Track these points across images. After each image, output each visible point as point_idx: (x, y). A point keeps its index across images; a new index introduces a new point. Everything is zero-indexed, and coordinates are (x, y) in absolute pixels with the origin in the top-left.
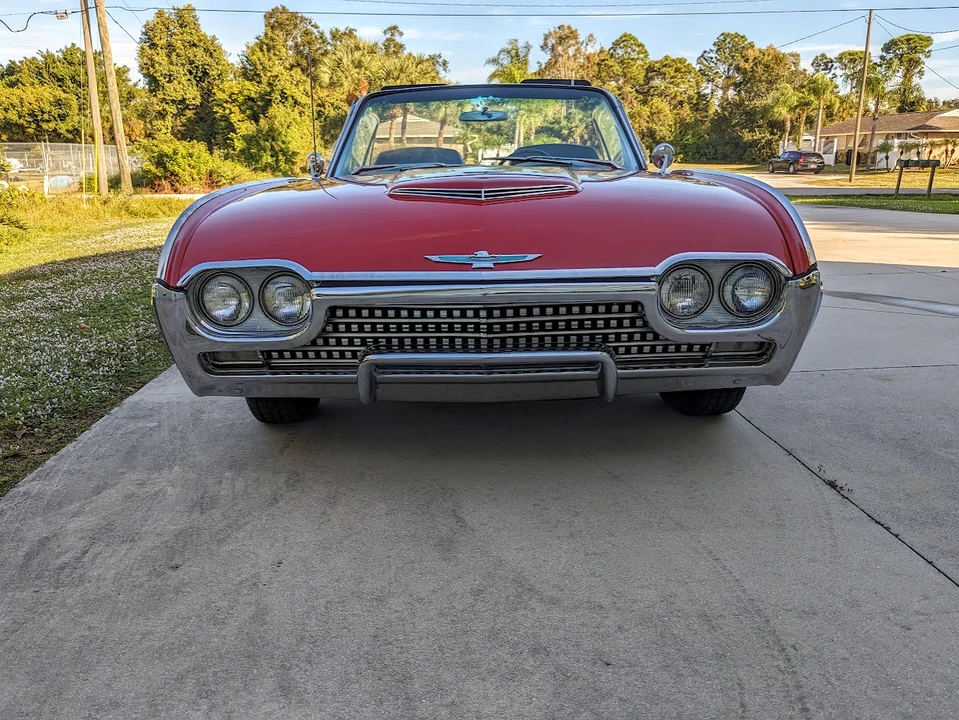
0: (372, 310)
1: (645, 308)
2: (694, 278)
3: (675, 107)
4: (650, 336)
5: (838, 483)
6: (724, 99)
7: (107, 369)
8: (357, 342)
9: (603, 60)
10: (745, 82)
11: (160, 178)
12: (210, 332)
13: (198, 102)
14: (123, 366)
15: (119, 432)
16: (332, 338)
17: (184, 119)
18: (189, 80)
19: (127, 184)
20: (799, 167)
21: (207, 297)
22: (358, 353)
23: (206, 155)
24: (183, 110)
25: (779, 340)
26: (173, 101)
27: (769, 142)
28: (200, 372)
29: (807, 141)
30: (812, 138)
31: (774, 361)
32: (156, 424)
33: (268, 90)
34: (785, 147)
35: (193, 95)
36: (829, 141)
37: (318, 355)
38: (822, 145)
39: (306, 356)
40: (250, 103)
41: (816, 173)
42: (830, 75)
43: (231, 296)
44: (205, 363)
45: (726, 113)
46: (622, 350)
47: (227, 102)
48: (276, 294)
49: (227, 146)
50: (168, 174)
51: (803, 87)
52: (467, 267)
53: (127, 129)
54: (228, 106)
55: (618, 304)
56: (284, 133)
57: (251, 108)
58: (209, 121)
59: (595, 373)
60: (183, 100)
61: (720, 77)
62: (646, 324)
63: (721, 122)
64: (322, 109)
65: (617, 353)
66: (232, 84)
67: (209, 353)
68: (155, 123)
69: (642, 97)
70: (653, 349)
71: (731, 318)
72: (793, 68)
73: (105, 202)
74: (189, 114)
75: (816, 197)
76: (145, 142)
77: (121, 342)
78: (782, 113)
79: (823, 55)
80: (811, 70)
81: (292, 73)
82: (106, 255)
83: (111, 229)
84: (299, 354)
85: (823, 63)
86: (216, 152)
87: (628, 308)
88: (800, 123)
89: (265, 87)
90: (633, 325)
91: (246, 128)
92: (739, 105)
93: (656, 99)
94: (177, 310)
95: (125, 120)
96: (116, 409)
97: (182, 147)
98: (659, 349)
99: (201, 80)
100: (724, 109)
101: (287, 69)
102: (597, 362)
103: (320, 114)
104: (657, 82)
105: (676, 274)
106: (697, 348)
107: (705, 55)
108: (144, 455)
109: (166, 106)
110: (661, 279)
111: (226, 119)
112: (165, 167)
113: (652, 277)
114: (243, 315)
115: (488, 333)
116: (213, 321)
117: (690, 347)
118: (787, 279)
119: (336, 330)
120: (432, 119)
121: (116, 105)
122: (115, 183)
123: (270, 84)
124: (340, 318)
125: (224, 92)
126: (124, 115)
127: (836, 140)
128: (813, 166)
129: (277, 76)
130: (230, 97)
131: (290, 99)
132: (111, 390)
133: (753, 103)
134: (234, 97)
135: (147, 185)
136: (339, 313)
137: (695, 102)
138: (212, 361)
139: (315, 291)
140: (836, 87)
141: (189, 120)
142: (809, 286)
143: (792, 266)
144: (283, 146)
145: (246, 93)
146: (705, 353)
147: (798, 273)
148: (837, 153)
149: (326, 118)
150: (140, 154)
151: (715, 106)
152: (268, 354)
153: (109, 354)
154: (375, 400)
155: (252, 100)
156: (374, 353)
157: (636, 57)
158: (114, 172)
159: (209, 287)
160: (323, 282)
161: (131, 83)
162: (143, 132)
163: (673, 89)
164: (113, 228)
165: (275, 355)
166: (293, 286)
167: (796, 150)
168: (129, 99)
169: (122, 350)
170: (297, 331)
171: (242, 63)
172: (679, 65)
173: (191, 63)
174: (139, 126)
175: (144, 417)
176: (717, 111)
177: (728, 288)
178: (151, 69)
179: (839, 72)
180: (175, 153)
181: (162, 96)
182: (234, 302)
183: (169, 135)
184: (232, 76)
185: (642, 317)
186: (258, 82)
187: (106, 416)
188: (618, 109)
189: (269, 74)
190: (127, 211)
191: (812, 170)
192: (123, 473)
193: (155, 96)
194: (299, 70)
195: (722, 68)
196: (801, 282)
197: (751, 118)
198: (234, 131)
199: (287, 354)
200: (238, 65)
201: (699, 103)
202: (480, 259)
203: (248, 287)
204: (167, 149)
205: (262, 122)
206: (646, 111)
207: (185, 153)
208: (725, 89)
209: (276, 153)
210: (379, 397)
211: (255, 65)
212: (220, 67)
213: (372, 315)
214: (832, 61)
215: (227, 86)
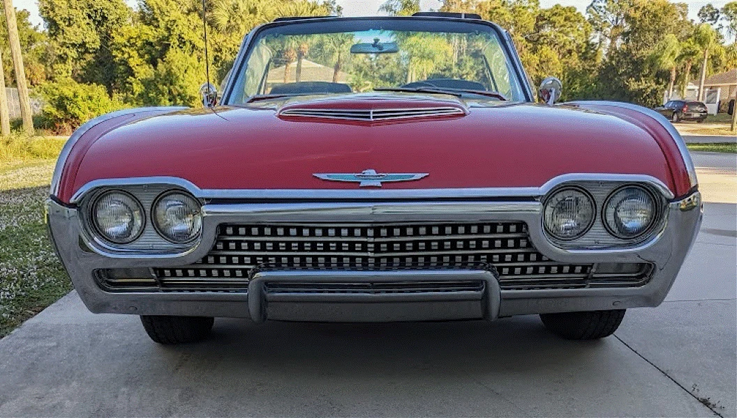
0: (261, 228)
1: (530, 228)
2: (577, 200)
3: (564, 56)
4: (533, 257)
5: (711, 401)
6: (612, 48)
7: (8, 293)
8: (247, 260)
9: (495, 8)
10: (634, 31)
11: (61, 120)
12: (104, 249)
13: (97, 45)
14: (23, 291)
15: (19, 351)
16: (223, 256)
17: (83, 63)
18: (88, 24)
19: (29, 125)
20: (683, 116)
21: (100, 214)
22: (249, 272)
23: (105, 98)
24: (83, 54)
25: (659, 263)
26: (74, 45)
27: (654, 92)
28: (95, 289)
29: (691, 91)
30: (697, 88)
31: (652, 282)
32: (55, 344)
33: (166, 34)
34: (670, 96)
35: (93, 39)
36: (713, 90)
37: (209, 274)
38: (706, 94)
39: (197, 274)
40: (148, 47)
41: (699, 122)
42: (716, 26)
43: (123, 213)
44: (100, 280)
45: (614, 62)
46: (506, 271)
47: (125, 46)
48: (168, 212)
49: (126, 90)
50: (69, 117)
51: (689, 37)
52: (355, 185)
53: (29, 73)
54: (126, 50)
55: (503, 224)
56: (181, 77)
57: (149, 52)
58: (109, 65)
59: (479, 292)
60: (83, 44)
61: (609, 27)
62: (529, 245)
63: (608, 72)
64: (219, 54)
65: (501, 274)
66: (131, 28)
67: (103, 270)
68: (55, 66)
69: (531, 45)
70: (536, 271)
71: (612, 240)
72: (681, 18)
73: (8, 143)
74: (89, 57)
75: (698, 144)
76: (45, 84)
77: (23, 270)
78: (668, 63)
79: (709, 6)
80: (697, 20)
81: (189, 17)
82: (9, 192)
83: (13, 169)
84: (191, 272)
85: (710, 13)
86: (115, 96)
87: (513, 228)
88: (685, 73)
89: (162, 31)
90: (517, 246)
91: (144, 71)
92: (626, 54)
93: (545, 47)
94: (71, 228)
95: (26, 64)
96: (16, 330)
97: (82, 90)
98: (542, 270)
99: (100, 24)
100: (611, 58)
101: (184, 13)
102: (482, 281)
103: (216, 59)
104: (547, 31)
105: (559, 197)
106: (578, 269)
107: (595, 4)
108: (43, 371)
109: (67, 50)
110: (545, 200)
111: (125, 62)
112: (65, 110)
113: (538, 197)
114: (135, 233)
115: (375, 252)
116: (106, 237)
117: (572, 269)
118: (669, 201)
119: (226, 248)
120: (326, 64)
121: (17, 47)
122: (17, 125)
123: (168, 29)
124: (230, 235)
125: (123, 35)
126: (24, 58)
127: (719, 90)
128: (696, 115)
129: (175, 21)
130: (129, 42)
131: (188, 44)
132: (12, 313)
133: (640, 52)
134: (132, 41)
135: (49, 127)
136: (230, 231)
137: (583, 51)
138: (105, 278)
139: (205, 209)
140: (721, 37)
141: (89, 63)
142: (690, 208)
143: (673, 188)
144: (181, 91)
145: (144, 37)
146: (585, 273)
147: (680, 194)
148: (720, 102)
149: (223, 63)
150: (42, 97)
151: (603, 55)
152: (160, 271)
153: (10, 280)
154: (265, 319)
155: (151, 44)
156: (263, 271)
157: (527, 5)
158: (16, 115)
159: (101, 204)
160: (213, 199)
161: (32, 27)
162: (44, 76)
163: (562, 38)
164: (16, 168)
165: (167, 272)
166: (185, 204)
167: (680, 99)
168: (30, 43)
169: (23, 276)
170: (188, 249)
171: (140, 7)
172: (569, 14)
173: (90, 6)
174: (40, 69)
175: (44, 338)
176: (604, 60)
177: (611, 211)
178: (51, 13)
179: (726, 23)
180: (75, 96)
181: (62, 41)
182: (126, 220)
183: (69, 78)
184: (130, 21)
185: (527, 238)
186: (156, 27)
187: (7, 337)
188: (508, 43)
189: (167, 19)
190: (29, 151)
191: (694, 119)
192: (22, 388)
193: (55, 39)
194: (196, 15)
195: (611, 17)
196: (683, 204)
197: (637, 67)
198: (133, 75)
199: (179, 272)
200: (136, 9)
201: (588, 52)
202: (367, 178)
203: (140, 205)
204: (68, 92)
205: (160, 66)
206: (535, 59)
207: (85, 96)
208: (613, 39)
209: (174, 97)
210: (269, 316)
211: (153, 9)
212: (118, 11)
213: (261, 234)
214: (718, 12)
215: (126, 30)
